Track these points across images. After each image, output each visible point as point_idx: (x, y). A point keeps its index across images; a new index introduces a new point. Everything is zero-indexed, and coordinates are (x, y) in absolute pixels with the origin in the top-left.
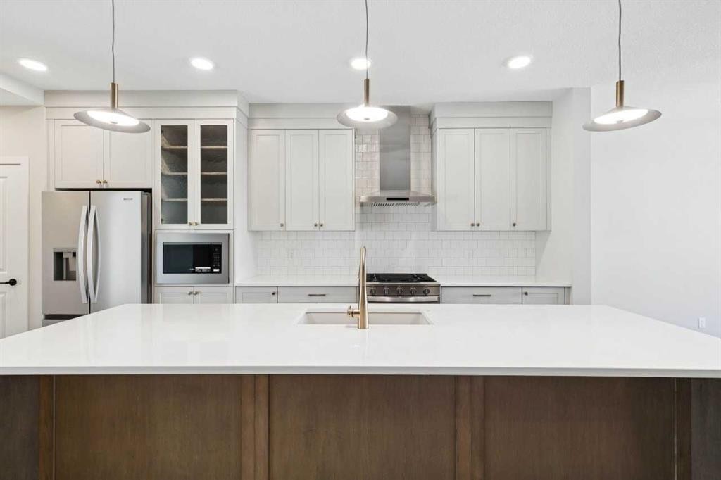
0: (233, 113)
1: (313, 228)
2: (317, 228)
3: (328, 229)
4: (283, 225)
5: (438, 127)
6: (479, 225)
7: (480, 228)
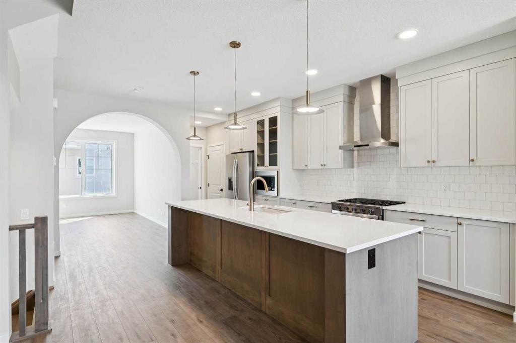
0: (278, 109)
1: (320, 167)
2: (323, 167)
3: (328, 168)
4: (306, 166)
5: (399, 86)
6: (434, 162)
7: (437, 164)
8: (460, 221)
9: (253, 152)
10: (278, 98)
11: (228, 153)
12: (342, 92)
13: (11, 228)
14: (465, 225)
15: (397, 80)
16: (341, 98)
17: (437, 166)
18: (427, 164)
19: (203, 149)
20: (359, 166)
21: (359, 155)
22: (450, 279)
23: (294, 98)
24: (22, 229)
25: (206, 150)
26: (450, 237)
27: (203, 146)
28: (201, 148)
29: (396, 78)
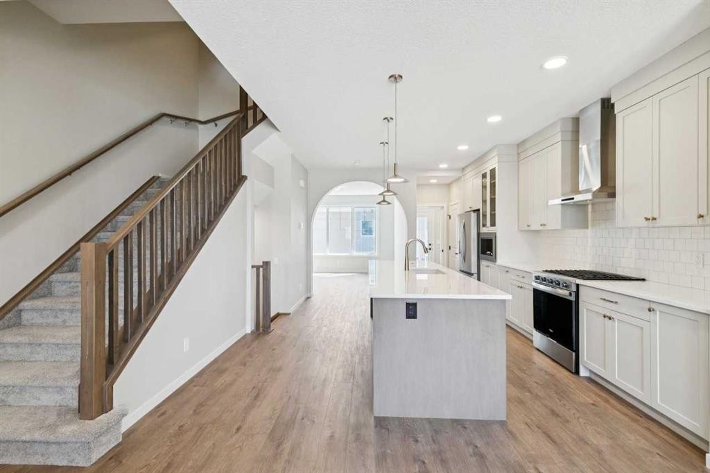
0: (496, 159)
1: (540, 228)
2: (542, 228)
3: (548, 228)
4: (529, 226)
5: (616, 112)
6: (654, 219)
7: (658, 223)
8: (653, 306)
9: (478, 210)
10: (495, 146)
11: (462, 212)
12: (559, 130)
13: (253, 267)
14: (658, 313)
15: (613, 105)
16: (558, 138)
17: (657, 225)
18: (646, 223)
19: (445, 209)
20: (593, 226)
21: (593, 211)
22: (642, 389)
23: (518, 142)
24: (258, 268)
25: (448, 208)
26: (642, 328)
27: (445, 205)
28: (443, 207)
29: (612, 102)
